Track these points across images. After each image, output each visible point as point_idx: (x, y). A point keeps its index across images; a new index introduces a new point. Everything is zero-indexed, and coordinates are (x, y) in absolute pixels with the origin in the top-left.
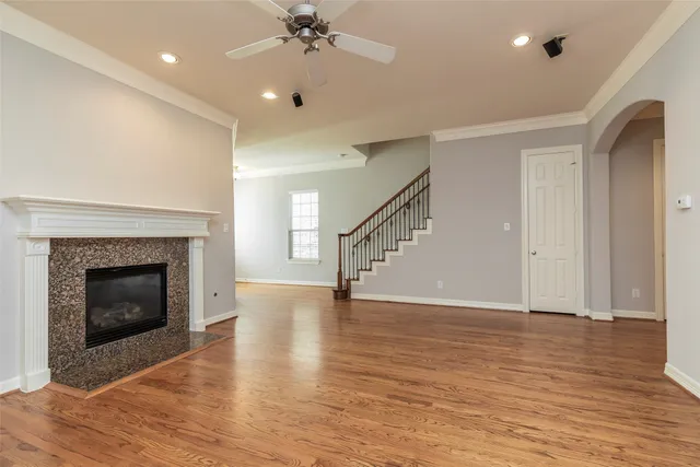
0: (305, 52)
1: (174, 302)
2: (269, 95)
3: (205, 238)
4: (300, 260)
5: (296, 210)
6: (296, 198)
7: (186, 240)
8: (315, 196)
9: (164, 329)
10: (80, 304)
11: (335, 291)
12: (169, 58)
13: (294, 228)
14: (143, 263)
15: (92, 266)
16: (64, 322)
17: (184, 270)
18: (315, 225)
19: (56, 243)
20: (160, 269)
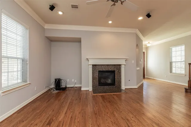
0: (122, 4)
1: (117, 81)
2: (140, 18)
3: (125, 65)
4: (176, 73)
5: (174, 54)
6: (174, 49)
7: (120, 65)
8: (183, 47)
9: (114, 86)
10: (97, 77)
11: (186, 89)
12: (110, 22)
13: (173, 61)
14: (109, 70)
15: (99, 70)
16: (95, 80)
17: (120, 73)
18: (183, 59)
19: (93, 65)
20: (113, 72)
